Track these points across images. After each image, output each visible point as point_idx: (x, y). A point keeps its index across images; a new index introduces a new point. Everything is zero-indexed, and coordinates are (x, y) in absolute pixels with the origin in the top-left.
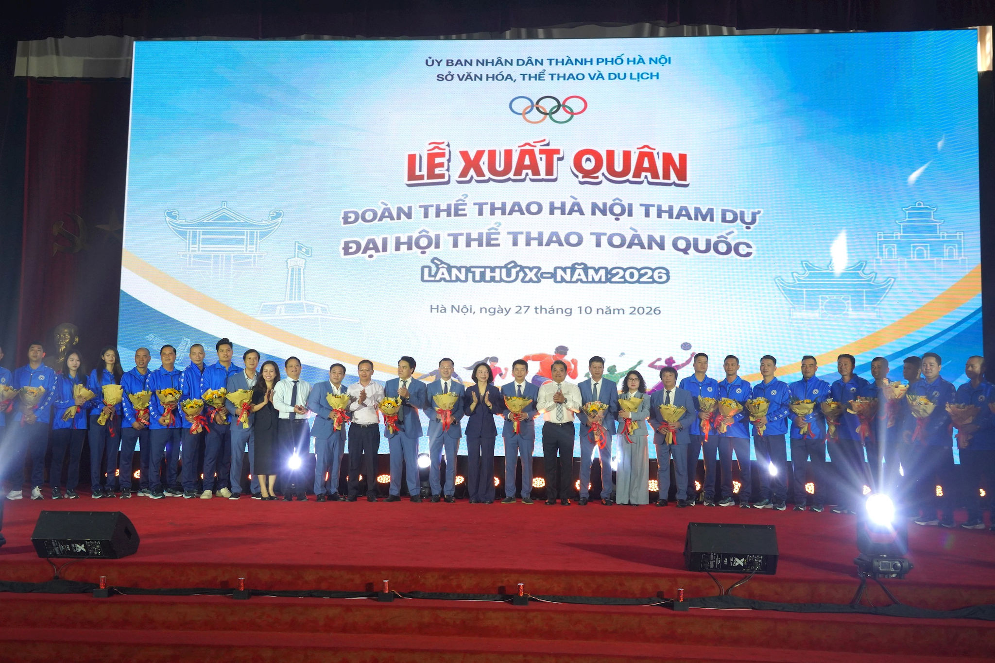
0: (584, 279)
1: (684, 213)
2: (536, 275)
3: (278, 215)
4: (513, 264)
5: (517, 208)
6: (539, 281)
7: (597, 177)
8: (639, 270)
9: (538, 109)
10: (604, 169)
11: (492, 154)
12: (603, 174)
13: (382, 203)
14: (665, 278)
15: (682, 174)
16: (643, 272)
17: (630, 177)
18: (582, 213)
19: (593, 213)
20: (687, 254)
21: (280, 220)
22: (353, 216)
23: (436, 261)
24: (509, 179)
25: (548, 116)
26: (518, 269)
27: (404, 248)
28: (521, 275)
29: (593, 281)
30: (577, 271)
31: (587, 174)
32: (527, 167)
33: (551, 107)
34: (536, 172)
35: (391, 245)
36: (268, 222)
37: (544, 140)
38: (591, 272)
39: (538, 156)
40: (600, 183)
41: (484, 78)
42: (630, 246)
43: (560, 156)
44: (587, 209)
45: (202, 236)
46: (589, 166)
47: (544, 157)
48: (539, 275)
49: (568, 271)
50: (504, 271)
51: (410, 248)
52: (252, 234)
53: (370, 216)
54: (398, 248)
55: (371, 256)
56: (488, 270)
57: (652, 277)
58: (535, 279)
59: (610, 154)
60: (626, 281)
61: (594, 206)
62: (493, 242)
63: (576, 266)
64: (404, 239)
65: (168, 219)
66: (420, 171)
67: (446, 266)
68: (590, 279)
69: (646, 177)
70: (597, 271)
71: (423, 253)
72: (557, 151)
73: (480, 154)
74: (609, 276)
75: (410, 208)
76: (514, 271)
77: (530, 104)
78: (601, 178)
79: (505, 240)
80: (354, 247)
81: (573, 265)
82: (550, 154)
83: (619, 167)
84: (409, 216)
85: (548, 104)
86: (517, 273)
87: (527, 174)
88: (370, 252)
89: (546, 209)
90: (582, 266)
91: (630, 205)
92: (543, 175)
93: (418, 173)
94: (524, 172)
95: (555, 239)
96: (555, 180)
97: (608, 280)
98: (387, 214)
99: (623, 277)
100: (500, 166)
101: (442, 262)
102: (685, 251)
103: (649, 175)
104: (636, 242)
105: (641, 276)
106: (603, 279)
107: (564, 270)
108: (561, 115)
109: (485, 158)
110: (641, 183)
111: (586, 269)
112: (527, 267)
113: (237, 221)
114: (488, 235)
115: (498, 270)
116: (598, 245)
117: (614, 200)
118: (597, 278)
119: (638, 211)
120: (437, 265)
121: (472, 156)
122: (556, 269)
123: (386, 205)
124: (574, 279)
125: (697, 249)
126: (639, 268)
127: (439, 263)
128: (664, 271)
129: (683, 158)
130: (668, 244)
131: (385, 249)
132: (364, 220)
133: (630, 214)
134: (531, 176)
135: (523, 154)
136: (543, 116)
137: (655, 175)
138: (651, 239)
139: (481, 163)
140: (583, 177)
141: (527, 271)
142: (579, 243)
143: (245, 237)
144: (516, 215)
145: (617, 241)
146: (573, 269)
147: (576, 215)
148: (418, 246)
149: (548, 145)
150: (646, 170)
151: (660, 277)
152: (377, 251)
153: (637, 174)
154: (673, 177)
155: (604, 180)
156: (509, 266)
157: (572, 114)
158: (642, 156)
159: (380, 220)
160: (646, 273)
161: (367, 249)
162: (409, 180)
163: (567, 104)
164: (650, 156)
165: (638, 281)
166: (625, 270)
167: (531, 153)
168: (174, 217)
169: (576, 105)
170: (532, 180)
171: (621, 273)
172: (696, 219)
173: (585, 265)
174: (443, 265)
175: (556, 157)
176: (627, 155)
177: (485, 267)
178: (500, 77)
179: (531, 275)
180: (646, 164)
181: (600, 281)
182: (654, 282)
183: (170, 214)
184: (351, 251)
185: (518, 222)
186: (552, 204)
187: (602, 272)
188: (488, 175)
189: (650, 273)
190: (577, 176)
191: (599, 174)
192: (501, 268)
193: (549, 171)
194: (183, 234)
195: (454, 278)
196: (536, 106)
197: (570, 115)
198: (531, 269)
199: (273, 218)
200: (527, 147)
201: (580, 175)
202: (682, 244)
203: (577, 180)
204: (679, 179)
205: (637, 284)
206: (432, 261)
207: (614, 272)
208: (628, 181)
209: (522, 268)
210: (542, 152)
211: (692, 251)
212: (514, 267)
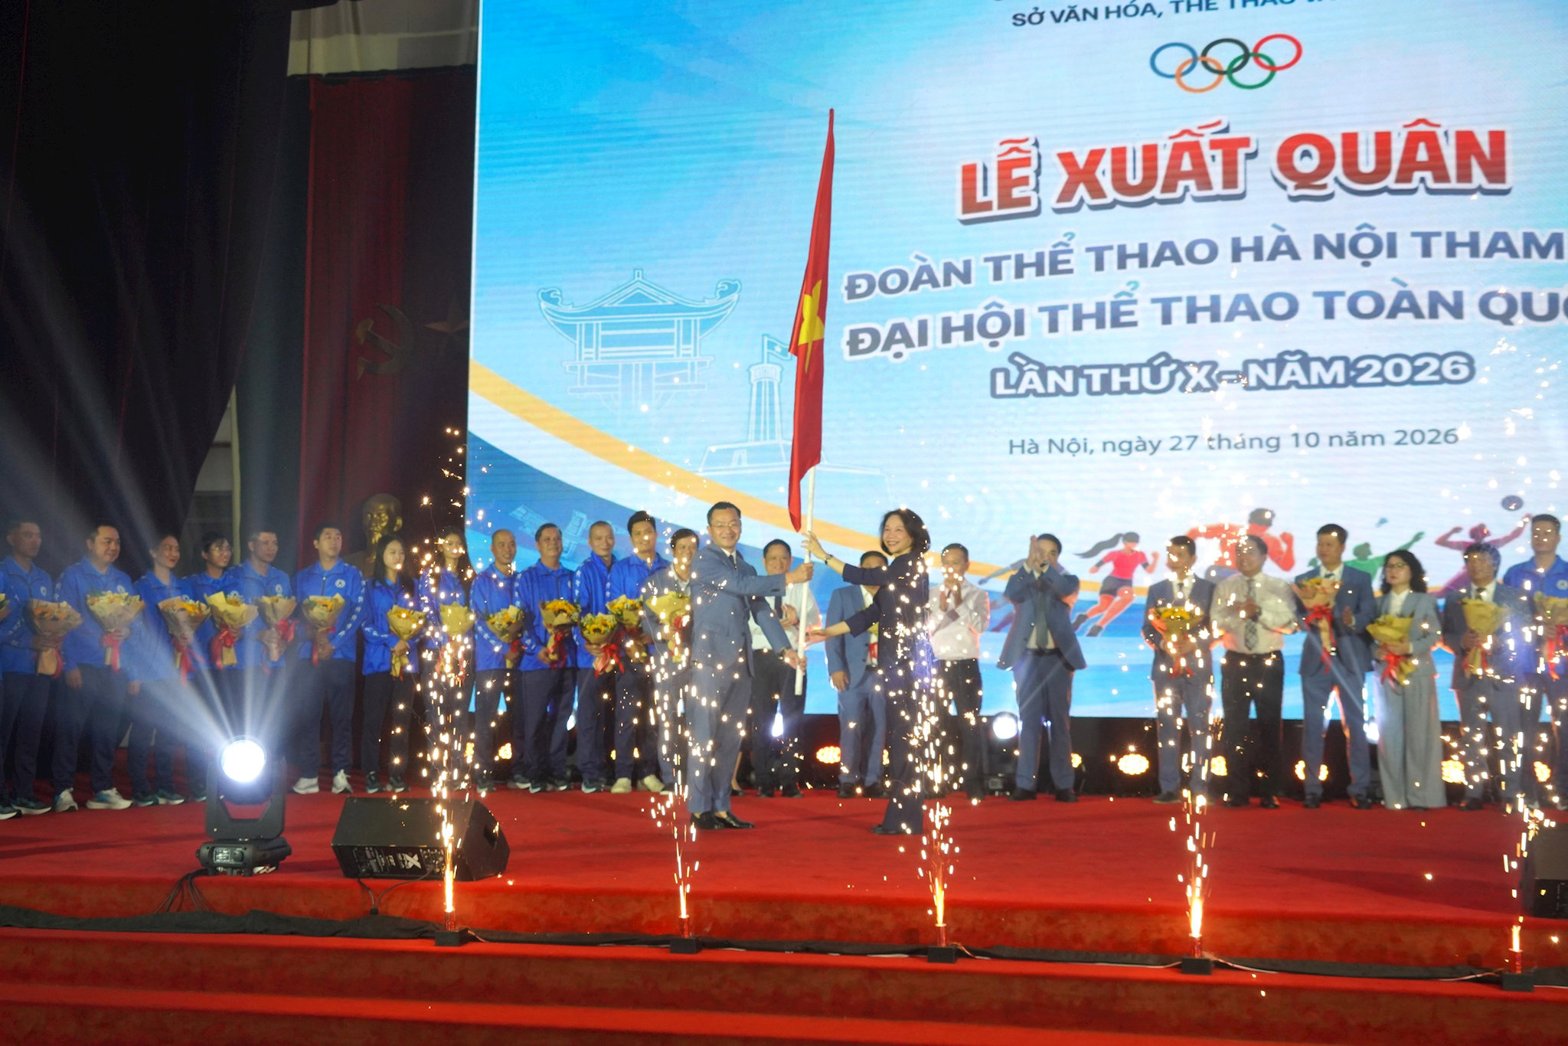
0: (1303, 381)
1: (1501, 244)
2: (1208, 376)
3: (733, 288)
4: (1162, 359)
5: (1168, 253)
6: (1215, 388)
7: (1324, 186)
8: (1412, 360)
9: (1205, 64)
10: (1338, 170)
11: (1119, 154)
12: (1336, 180)
13: (917, 257)
14: (1464, 372)
15: (1495, 169)
16: (1419, 362)
17: (1390, 181)
18: (1295, 256)
19: (1318, 255)
20: (1511, 324)
21: (735, 296)
22: (863, 285)
23: (1017, 359)
24: (1152, 200)
25: (1225, 77)
26: (1173, 367)
27: (958, 337)
28: (1180, 377)
29: (1321, 385)
30: (1289, 368)
31: (1304, 180)
32: (1187, 175)
33: (1232, 59)
34: (1204, 182)
35: (935, 332)
36: (716, 303)
37: (1218, 123)
38: (1316, 368)
39: (1207, 152)
40: (1331, 196)
41: (1102, 14)
42: (1392, 315)
43: (1251, 150)
44: (1305, 248)
45: (601, 333)
46: (1306, 165)
47: (1218, 153)
48: (1214, 377)
49: (1272, 367)
50: (1146, 372)
51: (969, 337)
52: (687, 323)
53: (893, 281)
54: (946, 339)
55: (898, 355)
56: (1116, 373)
57: (1438, 372)
58: (1206, 384)
59: (1350, 141)
60: (1386, 382)
61: (1320, 242)
62: (1124, 319)
63: (1287, 357)
64: (958, 321)
65: (544, 305)
66: (985, 193)
67: (1036, 368)
68: (1314, 381)
69: (1422, 180)
70: (1327, 364)
71: (994, 344)
72: (1245, 142)
73: (1095, 156)
74: (1352, 373)
75: (967, 264)
76: (1165, 373)
77: (1189, 56)
78: (1332, 187)
79: (1146, 313)
80: (867, 339)
81: (1281, 355)
82: (1230, 148)
83: (1367, 162)
84: (966, 277)
85: (1224, 55)
86: (1172, 374)
87: (1187, 189)
88: (897, 348)
89: (1225, 251)
90: (1298, 357)
91: (1392, 237)
92: (1218, 188)
93: (980, 198)
94: (1182, 184)
95: (1244, 308)
96: (1242, 196)
97: (1350, 381)
98: (926, 276)
99: (1380, 374)
100: (1135, 177)
101: (1029, 361)
102: (1506, 319)
103: (1428, 175)
104: (1404, 304)
105: (1417, 370)
106: (1341, 380)
107: (1263, 364)
108: (1252, 73)
109: (1106, 164)
110: (1413, 191)
111: (1305, 361)
112: (1188, 363)
113: (661, 303)
114: (1115, 306)
115: (1134, 371)
116: (1329, 313)
117: (1359, 228)
118: (1328, 379)
119: (1408, 246)
120: (1020, 367)
121: (1081, 160)
122: (1246, 363)
123: (924, 260)
124: (1283, 382)
125: (1529, 313)
126: (1411, 354)
127: (1023, 362)
128: (1462, 360)
129: (1497, 139)
130: (1471, 307)
131: (923, 340)
132: (884, 289)
133: (1392, 253)
134: (1194, 190)
135: (1178, 150)
136: (1215, 76)
137: (1441, 175)
138: (1435, 299)
139: (1098, 174)
140: (1297, 187)
141: (1192, 370)
142: (1293, 311)
143: (675, 330)
144: (1168, 265)
145: (1366, 305)
146: (1280, 362)
147: (1284, 259)
148: (984, 333)
149: (1226, 130)
150: (1423, 167)
151: (1456, 372)
152: (909, 344)
153: (1404, 175)
154: (1478, 177)
155: (1339, 191)
156: (1156, 363)
157: (1273, 69)
158: (1413, 140)
159: (914, 287)
160: (1427, 365)
161: (890, 341)
162: (966, 210)
163: (1261, 51)
164: (1431, 140)
165: (1411, 381)
166: (1384, 361)
167: (1194, 149)
168: (554, 301)
169: (1279, 52)
170: (1197, 199)
171: (1377, 366)
172: (1527, 254)
173: (1304, 354)
174: (1031, 366)
175: (1242, 152)
176: (1383, 141)
177: (1110, 367)
178: (1131, 11)
179: (1198, 376)
180: (1422, 155)
181: (1334, 384)
182: (1444, 380)
183: (546, 297)
184: (862, 346)
185: (1171, 279)
186: (1236, 242)
187: (1338, 367)
188: (1111, 194)
189: (1434, 364)
190: (1284, 187)
191: (1328, 180)
192: (1140, 366)
193: (1230, 180)
194: (570, 330)
195: (1051, 389)
196: (1201, 58)
197: (1267, 73)
198: (1200, 366)
199: (723, 294)
200: (1186, 138)
201: (1291, 184)
202: (1498, 306)
203: (1283, 194)
204: (1491, 180)
205: (1408, 387)
206: (1011, 359)
207: (1362, 364)
208: (1386, 190)
209: (1182, 366)
210: (1214, 145)
211: (1519, 319)
212: (1167, 363)
